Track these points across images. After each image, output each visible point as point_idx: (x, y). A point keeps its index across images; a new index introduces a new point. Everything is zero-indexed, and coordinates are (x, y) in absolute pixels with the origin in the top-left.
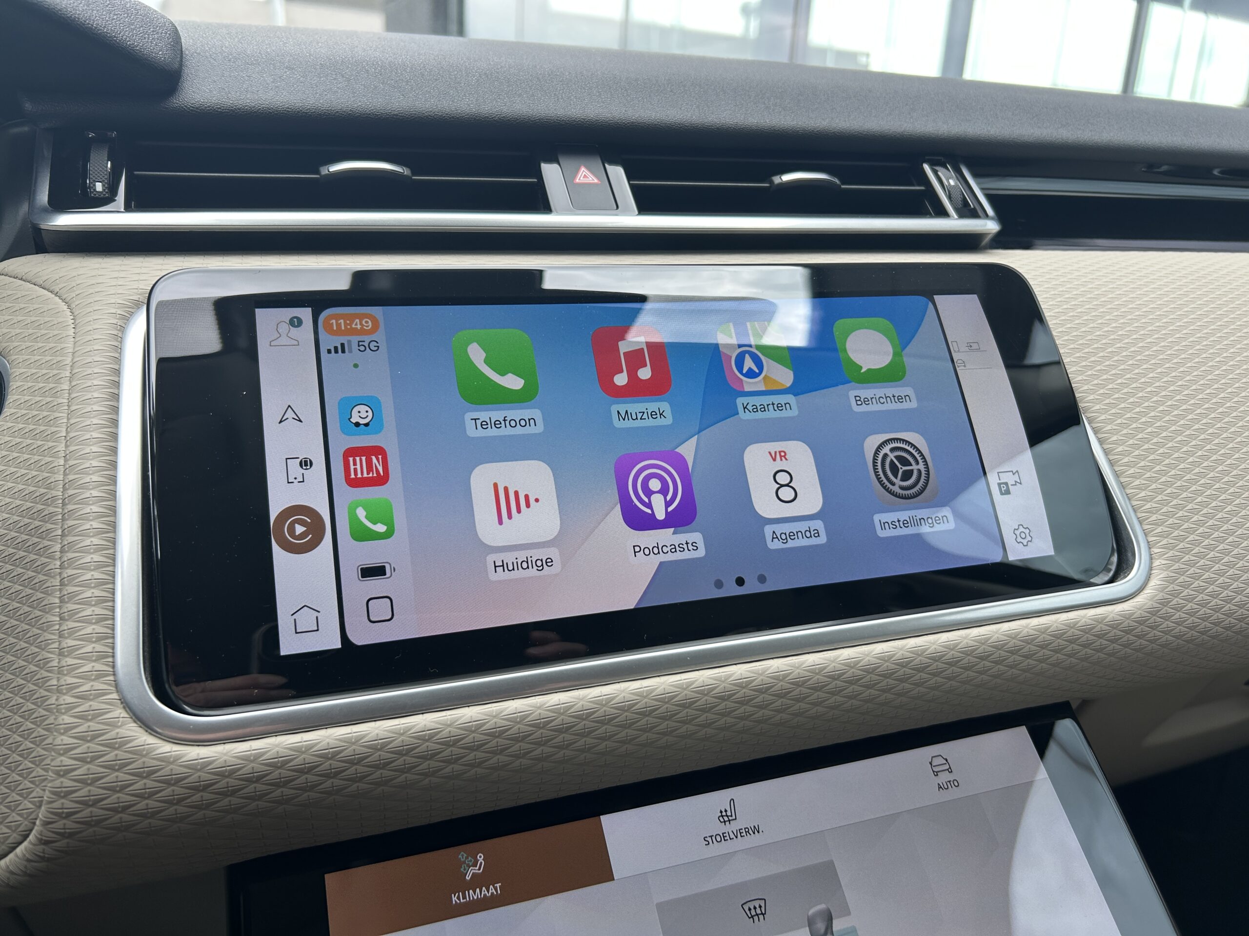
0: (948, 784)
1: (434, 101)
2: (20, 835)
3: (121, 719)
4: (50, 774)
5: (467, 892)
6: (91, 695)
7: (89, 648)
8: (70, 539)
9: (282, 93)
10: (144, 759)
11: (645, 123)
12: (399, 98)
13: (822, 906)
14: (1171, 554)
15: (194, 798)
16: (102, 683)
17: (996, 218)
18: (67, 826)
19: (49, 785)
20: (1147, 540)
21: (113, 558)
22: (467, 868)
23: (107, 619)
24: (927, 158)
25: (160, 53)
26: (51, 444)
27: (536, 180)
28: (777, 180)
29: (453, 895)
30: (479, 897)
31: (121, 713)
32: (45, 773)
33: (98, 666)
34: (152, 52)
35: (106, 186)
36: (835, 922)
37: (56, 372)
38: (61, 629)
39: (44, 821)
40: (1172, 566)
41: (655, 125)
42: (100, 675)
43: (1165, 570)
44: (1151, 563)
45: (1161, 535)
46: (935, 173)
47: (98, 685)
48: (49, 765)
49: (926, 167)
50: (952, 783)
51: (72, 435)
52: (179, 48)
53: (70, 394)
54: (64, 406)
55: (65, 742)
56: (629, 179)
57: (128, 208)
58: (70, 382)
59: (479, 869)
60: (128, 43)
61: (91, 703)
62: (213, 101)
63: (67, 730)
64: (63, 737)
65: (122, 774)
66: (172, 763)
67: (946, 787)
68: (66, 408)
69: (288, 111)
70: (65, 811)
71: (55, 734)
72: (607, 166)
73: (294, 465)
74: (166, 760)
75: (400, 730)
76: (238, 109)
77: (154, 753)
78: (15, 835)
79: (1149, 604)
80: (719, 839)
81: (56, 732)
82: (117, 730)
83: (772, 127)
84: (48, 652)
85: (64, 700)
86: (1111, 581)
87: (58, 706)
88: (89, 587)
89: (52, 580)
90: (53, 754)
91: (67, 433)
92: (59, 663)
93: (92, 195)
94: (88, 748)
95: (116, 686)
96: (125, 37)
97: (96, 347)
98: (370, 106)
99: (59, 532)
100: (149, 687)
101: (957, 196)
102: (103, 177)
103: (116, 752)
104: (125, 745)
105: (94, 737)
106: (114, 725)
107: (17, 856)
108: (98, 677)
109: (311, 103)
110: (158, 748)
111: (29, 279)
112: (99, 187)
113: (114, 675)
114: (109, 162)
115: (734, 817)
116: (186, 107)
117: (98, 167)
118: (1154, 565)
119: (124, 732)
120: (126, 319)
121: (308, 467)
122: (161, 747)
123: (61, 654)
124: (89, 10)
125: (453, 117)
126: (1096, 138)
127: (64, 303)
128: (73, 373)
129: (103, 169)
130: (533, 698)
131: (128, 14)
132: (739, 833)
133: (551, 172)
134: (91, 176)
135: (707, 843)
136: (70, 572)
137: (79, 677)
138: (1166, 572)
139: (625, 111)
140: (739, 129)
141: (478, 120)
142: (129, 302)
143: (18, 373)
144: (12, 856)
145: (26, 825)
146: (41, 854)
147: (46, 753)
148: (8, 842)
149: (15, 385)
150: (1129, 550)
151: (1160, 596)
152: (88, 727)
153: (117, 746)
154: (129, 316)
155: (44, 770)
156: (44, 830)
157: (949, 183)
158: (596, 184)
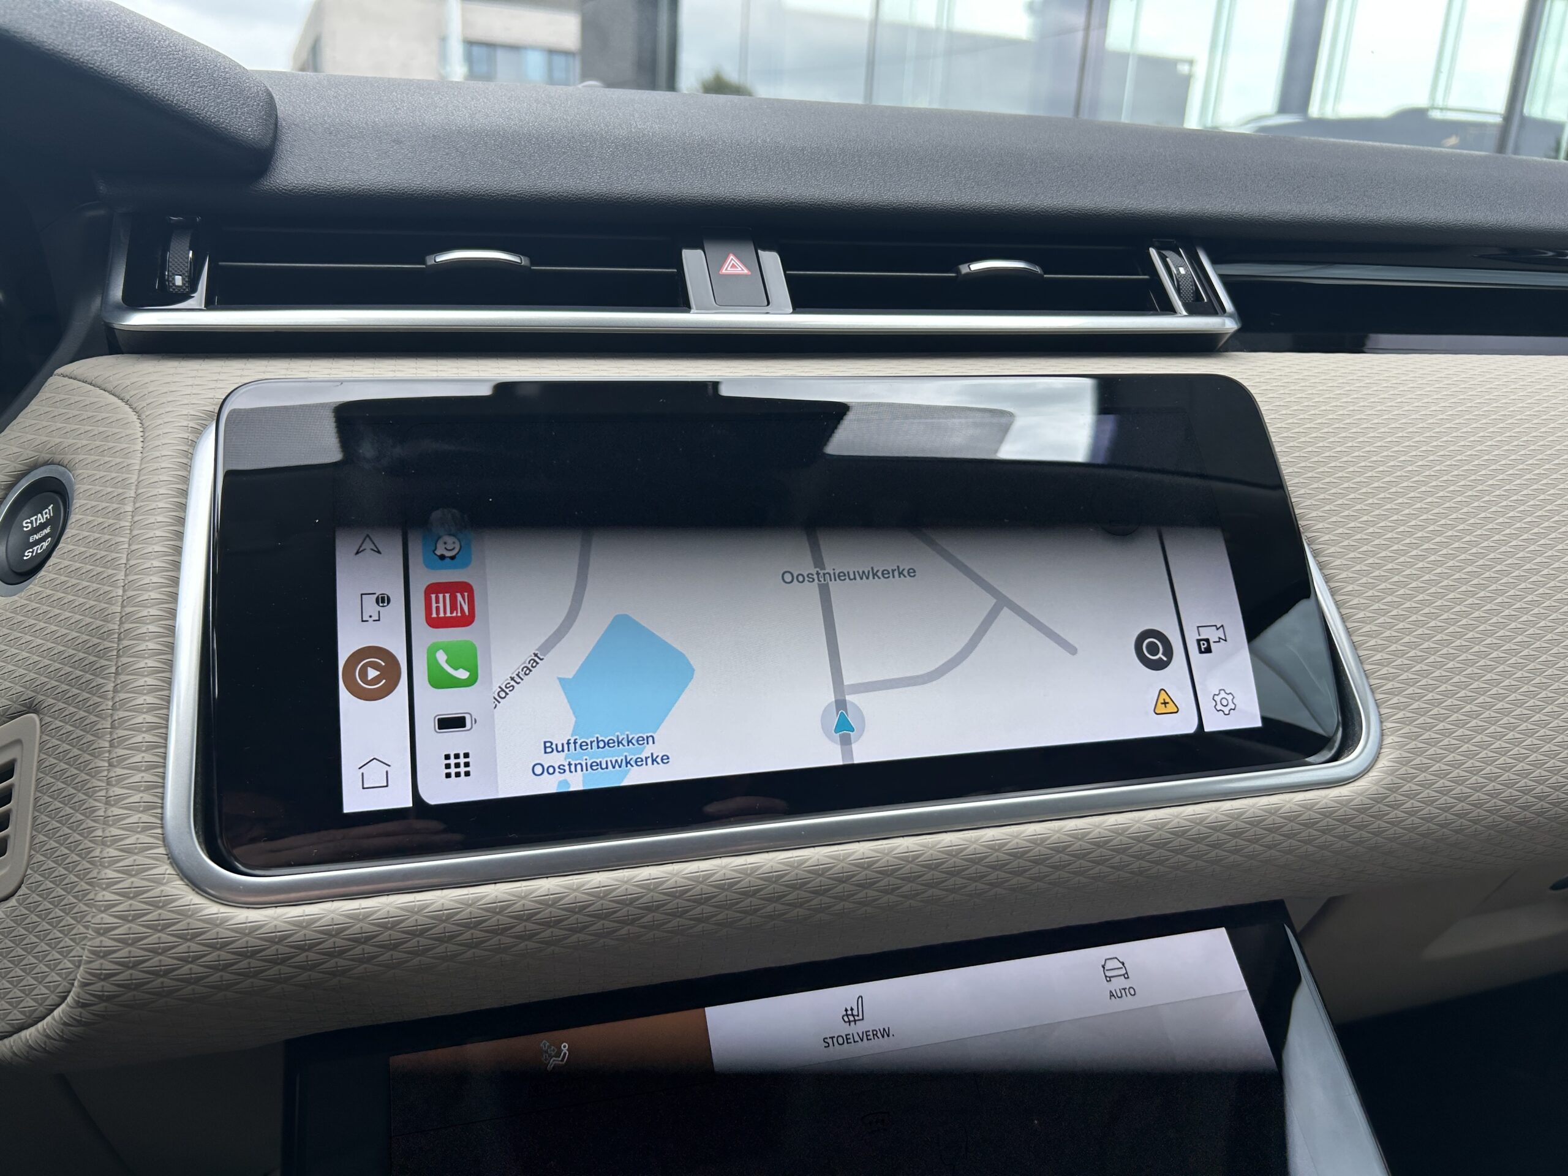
0: (1123, 991)
1: (559, 180)
2: (59, 997)
3: (166, 876)
4: (90, 932)
6: (136, 848)
7: (136, 798)
8: (123, 678)
9: (386, 172)
10: (189, 920)
11: (807, 203)
12: (519, 176)
14: (1406, 730)
15: (241, 965)
16: (149, 836)
17: (1236, 316)
18: (105, 989)
19: (89, 944)
20: (1379, 712)
21: (168, 700)
22: (549, 1058)
23: (157, 767)
24: (1153, 240)
25: (249, 130)
26: (110, 572)
27: (675, 271)
28: (964, 269)
31: (167, 870)
32: (85, 931)
33: (145, 818)
34: (240, 130)
35: (187, 279)
37: (121, 491)
38: (109, 776)
39: (82, 982)
40: (1407, 744)
41: (819, 205)
42: (147, 828)
43: (1397, 749)
44: (1382, 740)
45: (1397, 707)
46: (1164, 260)
47: (144, 838)
48: (89, 922)
49: (1153, 252)
50: (1127, 991)
51: (132, 562)
52: (273, 121)
53: (133, 517)
54: (127, 529)
55: (106, 898)
56: (786, 268)
57: (211, 304)
58: (135, 503)
59: (563, 1060)
60: (213, 120)
61: (135, 857)
62: (308, 183)
63: (109, 885)
64: (104, 893)
65: (165, 936)
66: (217, 926)
67: (1119, 995)
68: (129, 532)
69: (392, 193)
70: (104, 972)
71: (97, 889)
72: (759, 251)
73: (370, 602)
74: (212, 922)
75: (468, 901)
76: (336, 191)
77: (200, 914)
78: (53, 996)
79: (1374, 789)
80: (841, 1041)
81: (98, 887)
82: (162, 888)
83: (961, 206)
84: (95, 800)
85: (108, 853)
86: (1333, 759)
87: (101, 859)
88: (140, 731)
89: (104, 722)
90: (94, 910)
91: (128, 560)
92: (105, 812)
93: (171, 290)
94: (131, 905)
95: (164, 840)
96: (209, 114)
97: (163, 465)
98: (485, 186)
99: (113, 670)
101: (1187, 287)
102: (184, 269)
103: (160, 911)
104: (170, 904)
105: (137, 894)
106: (159, 883)
107: (54, 1019)
108: (144, 830)
109: (418, 183)
110: (204, 909)
111: (99, 383)
112: (179, 280)
113: (162, 828)
114: (191, 252)
115: (861, 1017)
116: (278, 189)
117: (179, 258)
118: (1385, 743)
119: (168, 889)
120: (199, 432)
121: (385, 604)
122: (207, 908)
123: (108, 802)
124: (169, 84)
125: (580, 198)
126: (1372, 214)
127: (134, 413)
128: (138, 493)
129: (184, 260)
130: (621, 871)
131: (215, 86)
132: (866, 1035)
133: (693, 260)
134: (170, 269)
135: (827, 1044)
136: (121, 714)
137: (123, 829)
138: (1399, 752)
139: (784, 188)
140: (921, 208)
141: (609, 201)
142: (203, 413)
143: (82, 490)
144: (49, 1018)
145: (65, 986)
146: (79, 1018)
147: (87, 909)
148: (46, 1003)
149: (79, 503)
150: (1356, 724)
151: (1388, 780)
152: (132, 882)
153: (161, 904)
154: (202, 429)
155: (85, 927)
156: (81, 991)
157: (1178, 270)
158: (746, 276)
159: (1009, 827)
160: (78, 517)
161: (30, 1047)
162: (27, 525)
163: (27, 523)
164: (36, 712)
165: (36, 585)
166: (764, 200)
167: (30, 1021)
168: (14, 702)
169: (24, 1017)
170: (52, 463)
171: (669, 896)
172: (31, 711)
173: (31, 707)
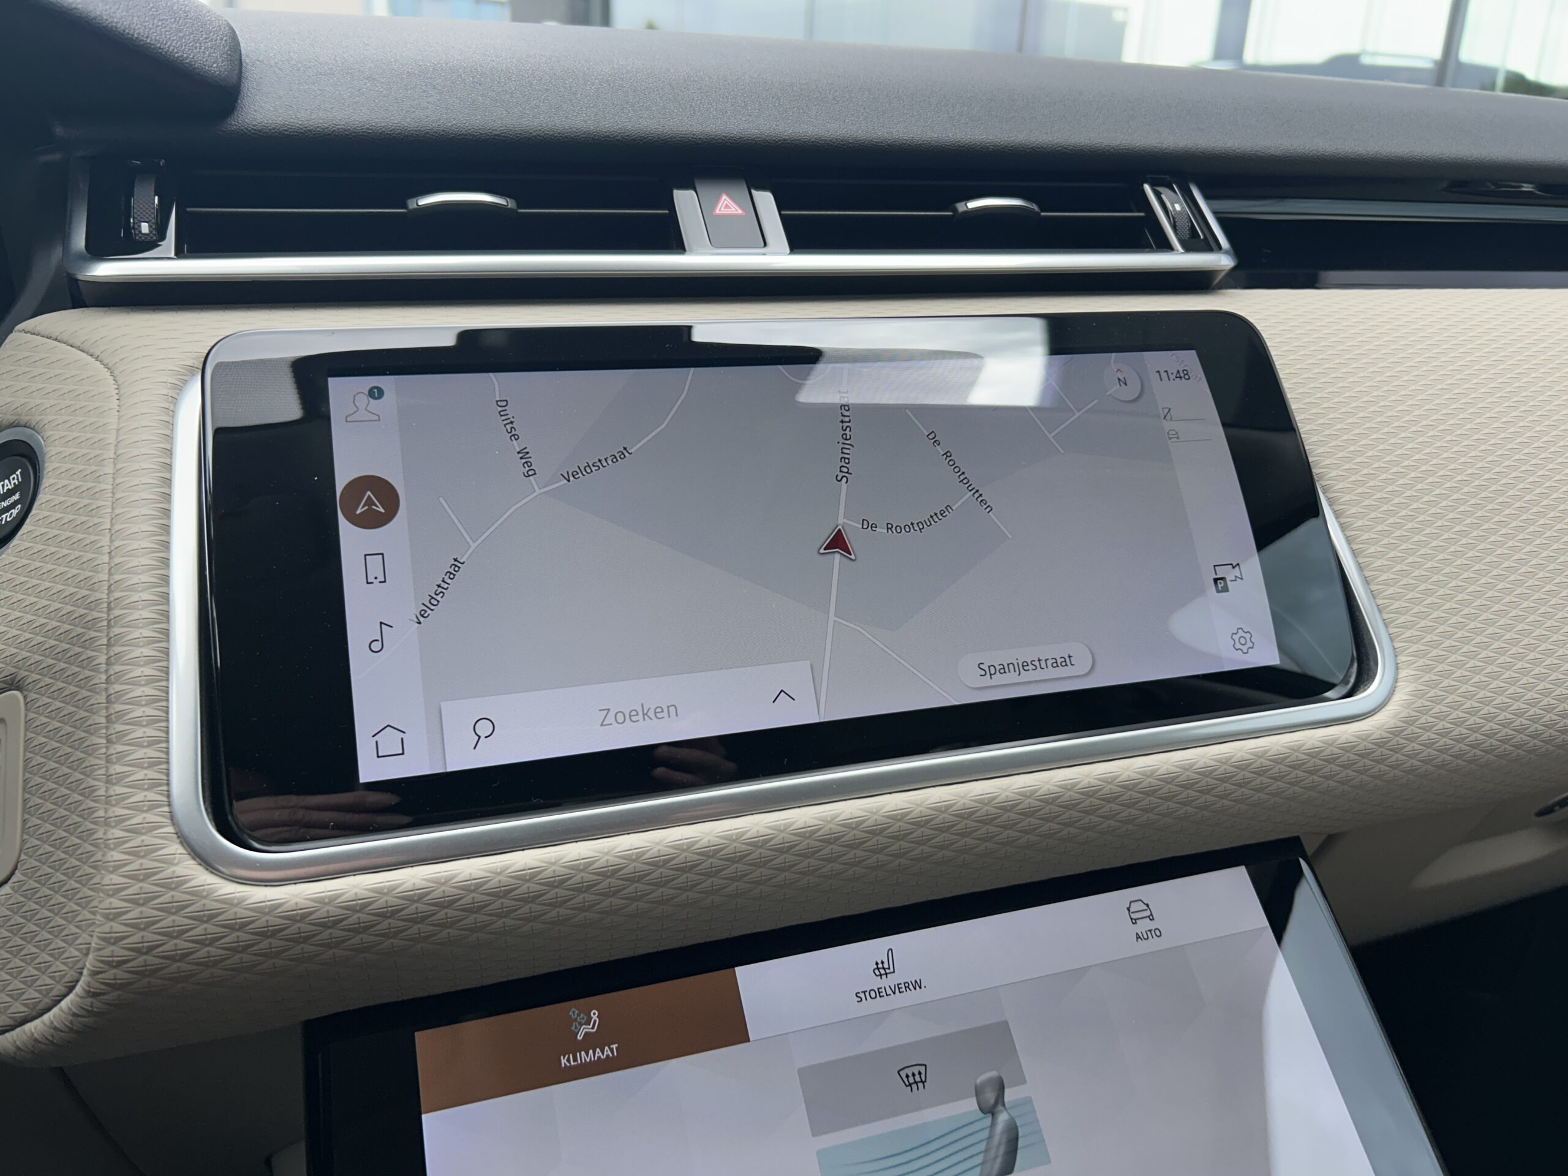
0: (1149, 933)
1: (544, 118)
2: (66, 987)
3: (178, 856)
4: (98, 917)
5: (578, 1054)
6: (143, 828)
7: (140, 775)
8: (117, 649)
9: (361, 110)
10: (204, 901)
11: (800, 140)
12: (502, 114)
13: (993, 1074)
14: (1421, 662)
15: (262, 945)
16: (156, 815)
17: (1232, 252)
18: (118, 977)
19: (98, 930)
20: (1393, 647)
21: (166, 671)
22: (578, 1027)
23: (160, 742)
24: (1148, 176)
25: (215, 65)
26: (93, 538)
27: (667, 212)
28: (961, 207)
29: (562, 1057)
30: (593, 1059)
31: (177, 849)
32: (91, 917)
33: (151, 796)
34: (205, 65)
35: (154, 227)
36: (1007, 1091)
37: (97, 452)
38: (109, 753)
39: (92, 971)
40: (1421, 678)
41: (812, 142)
42: (153, 806)
43: (1412, 683)
44: (1397, 674)
45: (1411, 640)
46: (1158, 195)
47: (151, 817)
48: (96, 907)
49: (1147, 188)
50: (1153, 932)
51: (117, 527)
52: (238, 57)
53: (114, 479)
54: (107, 493)
55: (114, 882)
56: (780, 206)
57: (180, 254)
58: (115, 465)
59: (593, 1028)
60: (176, 55)
61: (144, 837)
62: (279, 122)
63: (116, 868)
64: (112, 876)
65: (180, 918)
66: (236, 905)
67: (1146, 937)
68: (111, 495)
69: (369, 133)
70: (116, 959)
71: (103, 872)
72: (753, 192)
73: (374, 562)
74: (229, 902)
75: (497, 869)
76: (309, 130)
77: (216, 894)
78: (59, 987)
79: (1392, 723)
80: (873, 995)
81: (105, 870)
82: (174, 868)
83: (956, 142)
84: (95, 779)
85: (113, 834)
86: (1349, 695)
87: (106, 840)
88: (140, 704)
89: (97, 696)
90: (101, 895)
91: (112, 525)
92: (106, 791)
93: (137, 238)
94: (141, 888)
95: (172, 818)
96: (172, 48)
97: (144, 423)
98: (467, 125)
99: (105, 641)
100: (210, 819)
102: (150, 216)
103: (172, 893)
104: (183, 885)
106: (171, 863)
107: (61, 1010)
108: (150, 809)
109: (396, 122)
110: (221, 888)
111: (65, 339)
112: (145, 228)
113: (169, 805)
114: (156, 198)
115: (892, 970)
116: (247, 129)
117: (144, 204)
118: (1400, 676)
119: (179, 870)
120: (179, 388)
122: (223, 887)
123: (109, 780)
124: (129, 16)
125: (566, 137)
126: (1361, 149)
127: (107, 370)
128: (118, 453)
129: (150, 206)
130: (651, 832)
131: (175, 19)
132: (898, 989)
133: (685, 200)
134: (136, 216)
135: (859, 999)
136: (117, 687)
137: (129, 808)
138: (1414, 685)
139: (776, 125)
140: (916, 145)
141: (597, 139)
142: (181, 368)
143: (54, 453)
144: (55, 1010)
145: (72, 975)
146: (90, 1009)
147: (92, 893)
148: (51, 994)
149: (51, 466)
150: (1372, 657)
151: (1404, 714)
152: (142, 864)
153: (174, 886)
154: (181, 385)
155: (91, 912)
156: (92, 980)
157: (1173, 207)
158: (740, 215)
160: (52, 481)
161: (36, 1040)
164: (18, 688)
165: (9, 555)
166: (756, 138)
167: (34, 1013)
169: (26, 1010)
170: (18, 425)
171: (703, 855)
172: (13, 688)
173: (13, 684)
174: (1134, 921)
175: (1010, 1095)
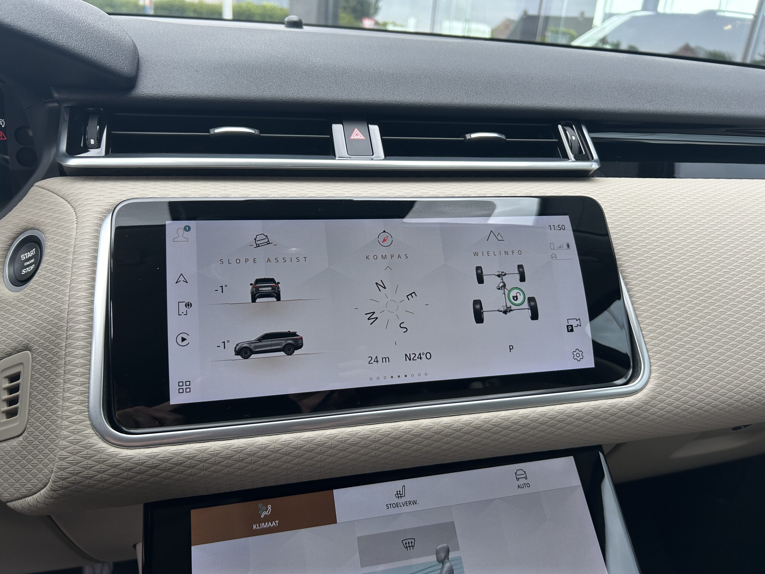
0: (524, 485)
2: (43, 485)
3: (91, 434)
4: (57, 458)
5: (261, 524)
6: (77, 421)
7: (76, 398)
8: (70, 341)
10: (101, 454)
11: (393, 103)
13: (445, 545)
14: (662, 370)
15: (124, 474)
16: (82, 416)
17: (599, 161)
18: (64, 484)
19: (56, 464)
20: (650, 361)
21: (90, 352)
22: (262, 512)
23: (86, 384)
24: (561, 121)
25: (125, 68)
26: (63, 288)
27: (329, 137)
28: (468, 136)
29: (254, 525)
30: (267, 526)
31: (91, 431)
32: (54, 457)
33: (81, 407)
35: (96, 141)
36: (450, 553)
37: (67, 248)
38: (64, 387)
39: (53, 481)
40: (661, 377)
42: (81, 412)
43: (657, 379)
45: (659, 359)
46: (565, 131)
47: (80, 417)
48: (56, 453)
49: (560, 127)
50: (526, 485)
51: (73, 285)
53: (73, 262)
54: (69, 268)
55: (64, 444)
56: (382, 135)
57: (108, 154)
58: (74, 255)
59: (268, 513)
61: (76, 426)
63: (65, 438)
64: (63, 441)
65: (90, 461)
66: (114, 457)
67: (522, 487)
68: (71, 269)
69: (194, 99)
70: (63, 477)
71: (59, 439)
72: (369, 125)
73: (182, 305)
74: (111, 455)
75: (226, 447)
77: (106, 452)
78: (40, 484)
79: (644, 398)
80: (394, 506)
82: (89, 440)
83: (468, 105)
84: (58, 398)
85: (64, 423)
86: (626, 383)
87: (61, 425)
88: (78, 367)
89: (61, 361)
90: (58, 449)
91: (71, 283)
92: (62, 404)
93: (89, 146)
94: (74, 448)
95: (89, 417)
96: (106, 61)
98: (238, 95)
99: (65, 336)
100: (105, 419)
101: (576, 146)
102: (94, 136)
103: (88, 450)
104: (92, 447)
105: (77, 443)
106: (87, 437)
107: (40, 494)
108: (81, 413)
112: (92, 142)
113: (89, 412)
114: (98, 127)
115: (404, 495)
116: (139, 96)
117: (92, 129)
118: (651, 376)
119: (91, 441)
121: (190, 307)
122: (108, 449)
123: (63, 399)
126: (668, 110)
127: (73, 208)
128: (75, 251)
129: (95, 131)
132: (406, 504)
133: (337, 130)
134: (88, 136)
135: (388, 507)
136: (69, 358)
137: (71, 412)
138: (657, 381)
139: (382, 96)
140: (448, 106)
141: (298, 102)
143: (49, 245)
144: (38, 494)
145: (45, 481)
146: (52, 496)
147: (55, 447)
148: (37, 487)
149: (47, 251)
150: (639, 368)
151: (651, 394)
152: (75, 437)
153: (88, 447)
154: (104, 218)
155: (54, 455)
156: (53, 484)
157: (572, 138)
158: (363, 140)
159: (473, 414)
160: (47, 258)
161: (30, 505)
162: (23, 257)
163: (23, 256)
164: (29, 350)
167: (30, 494)
168: (20, 345)
169: (27, 492)
170: (34, 229)
171: (317, 445)
172: (27, 349)
173: (27, 348)
174: (518, 479)
175: (452, 555)
